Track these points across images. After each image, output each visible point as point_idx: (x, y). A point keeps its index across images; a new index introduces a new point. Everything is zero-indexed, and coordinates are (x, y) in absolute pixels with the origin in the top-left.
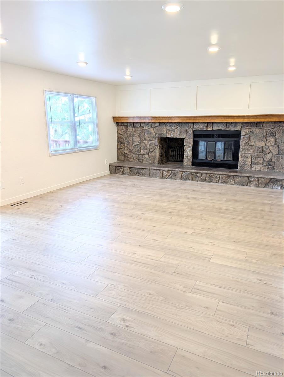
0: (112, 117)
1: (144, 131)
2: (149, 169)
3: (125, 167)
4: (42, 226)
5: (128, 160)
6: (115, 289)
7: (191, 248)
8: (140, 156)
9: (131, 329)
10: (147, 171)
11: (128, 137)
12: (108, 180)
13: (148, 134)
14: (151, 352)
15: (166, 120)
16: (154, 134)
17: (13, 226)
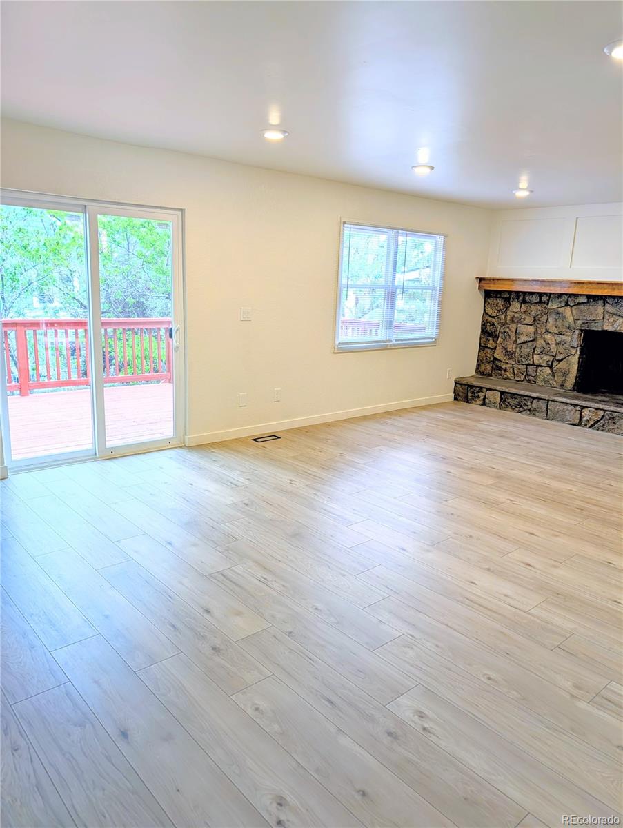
0: (477, 278)
1: (547, 312)
2: (548, 400)
3: (490, 390)
4: (298, 488)
5: (501, 375)
6: (414, 647)
7: (616, 602)
8: (530, 368)
9: (433, 738)
10: (543, 405)
11: (508, 324)
12: (446, 413)
13: (556, 320)
14: (465, 799)
15: (606, 291)
16: (571, 320)
17: (248, 479)
